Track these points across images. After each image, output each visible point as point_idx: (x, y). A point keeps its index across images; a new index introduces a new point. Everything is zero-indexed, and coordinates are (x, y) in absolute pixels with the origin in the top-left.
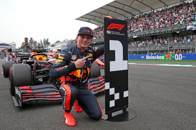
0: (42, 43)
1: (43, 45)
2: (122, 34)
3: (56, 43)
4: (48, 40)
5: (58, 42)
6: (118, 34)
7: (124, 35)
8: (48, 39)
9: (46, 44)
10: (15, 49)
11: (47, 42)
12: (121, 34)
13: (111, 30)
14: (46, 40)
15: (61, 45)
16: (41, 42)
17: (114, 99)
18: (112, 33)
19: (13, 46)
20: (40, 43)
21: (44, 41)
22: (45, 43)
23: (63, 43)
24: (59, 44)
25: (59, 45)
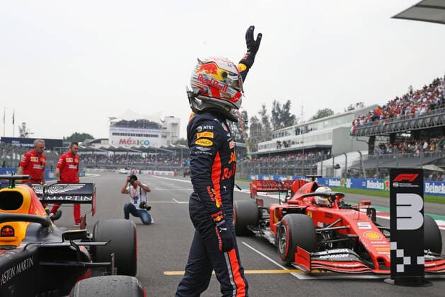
0: (265, 120)
1: (271, 125)
3: (314, 118)
4: (287, 106)
5: (324, 114)
8: (288, 103)
9: (282, 124)
10: (175, 140)
11: (287, 114)
14: (281, 108)
15: (330, 129)
16: (264, 113)
19: (169, 129)
20: (260, 117)
21: (273, 111)
22: (277, 119)
23: (339, 120)
24: (326, 123)
25: (325, 126)
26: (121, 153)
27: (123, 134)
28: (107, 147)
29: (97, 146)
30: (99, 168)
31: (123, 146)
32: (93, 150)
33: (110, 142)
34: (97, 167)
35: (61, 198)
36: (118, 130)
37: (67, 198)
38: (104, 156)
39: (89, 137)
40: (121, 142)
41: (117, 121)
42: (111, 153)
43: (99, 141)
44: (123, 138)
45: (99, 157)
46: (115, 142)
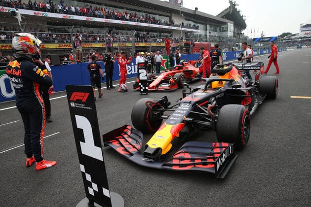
2: (88, 108)
6: (82, 107)
7: (90, 108)
12: (86, 108)
13: (75, 102)
17: (91, 183)
18: (76, 106)
26: (305, 39)
27: (307, 31)
28: (298, 37)
29: (293, 37)
30: (294, 46)
31: (306, 36)
32: (292, 39)
33: (300, 35)
34: (293, 46)
35: (249, 68)
36: (304, 29)
37: (251, 68)
38: (297, 41)
39: (290, 34)
40: (306, 34)
41: (304, 25)
42: (300, 40)
43: (294, 35)
44: (306, 32)
45: (294, 42)
46: (302, 34)
